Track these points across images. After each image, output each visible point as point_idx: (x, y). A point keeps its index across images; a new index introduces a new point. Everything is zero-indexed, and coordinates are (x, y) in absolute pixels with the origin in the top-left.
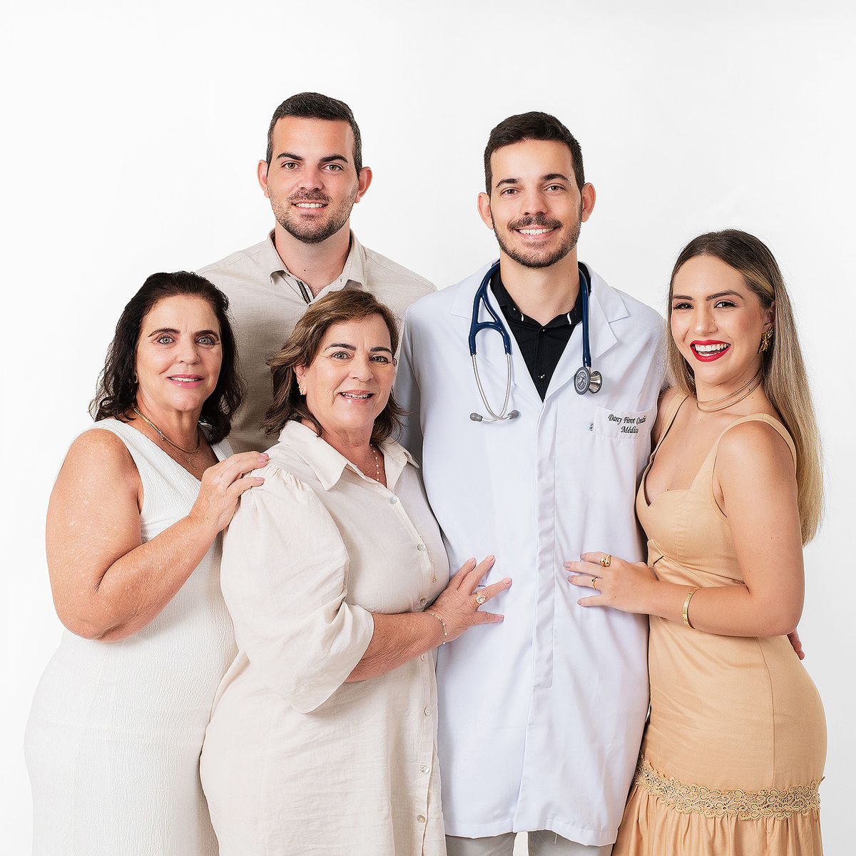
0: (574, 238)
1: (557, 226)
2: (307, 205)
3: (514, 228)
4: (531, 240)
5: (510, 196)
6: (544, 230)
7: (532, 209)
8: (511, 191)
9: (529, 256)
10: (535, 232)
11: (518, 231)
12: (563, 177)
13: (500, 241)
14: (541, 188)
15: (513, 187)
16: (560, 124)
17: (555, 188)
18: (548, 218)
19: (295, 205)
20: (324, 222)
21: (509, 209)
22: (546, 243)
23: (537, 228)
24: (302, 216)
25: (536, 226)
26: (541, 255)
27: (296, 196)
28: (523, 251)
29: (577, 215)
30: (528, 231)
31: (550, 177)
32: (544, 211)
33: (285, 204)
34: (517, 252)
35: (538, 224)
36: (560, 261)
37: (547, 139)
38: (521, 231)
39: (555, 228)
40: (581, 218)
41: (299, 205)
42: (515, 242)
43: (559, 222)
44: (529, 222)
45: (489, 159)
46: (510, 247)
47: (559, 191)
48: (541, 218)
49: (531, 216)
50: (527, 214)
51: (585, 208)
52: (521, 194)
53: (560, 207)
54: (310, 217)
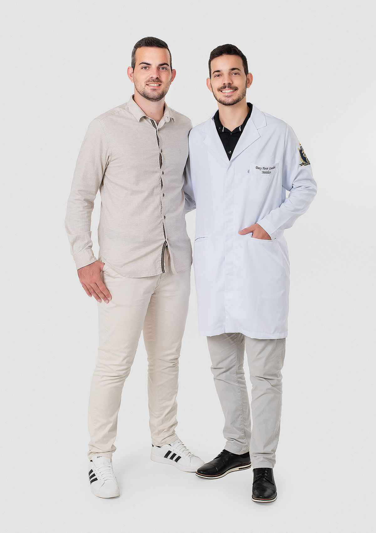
0: (244, 94)
1: (236, 89)
2: (153, 85)
3: (220, 90)
4: (226, 94)
5: (218, 77)
6: (231, 91)
7: (226, 82)
8: (219, 76)
9: (225, 101)
10: (227, 91)
11: (221, 91)
12: (239, 70)
13: (214, 96)
14: (230, 74)
15: (219, 74)
16: (237, 49)
17: (236, 74)
18: (232, 85)
19: (148, 85)
20: (160, 92)
21: (218, 83)
22: (232, 95)
23: (228, 90)
24: (151, 89)
25: (228, 89)
26: (230, 100)
27: (149, 81)
28: (223, 99)
29: (245, 85)
30: (225, 91)
31: (233, 69)
32: (231, 83)
33: (144, 85)
34: (221, 100)
35: (229, 88)
36: (238, 103)
37: (232, 54)
38: (222, 91)
39: (236, 90)
40: (246, 87)
41: (149, 85)
42: (220, 96)
43: (237, 88)
44: (225, 88)
45: (210, 63)
46: (218, 98)
47: (237, 75)
48: (230, 86)
49: (226, 85)
50: (224, 84)
51: (248, 82)
52: (222, 77)
53: (238, 82)
54: (154, 90)
